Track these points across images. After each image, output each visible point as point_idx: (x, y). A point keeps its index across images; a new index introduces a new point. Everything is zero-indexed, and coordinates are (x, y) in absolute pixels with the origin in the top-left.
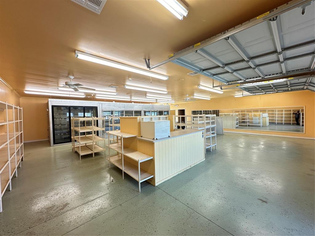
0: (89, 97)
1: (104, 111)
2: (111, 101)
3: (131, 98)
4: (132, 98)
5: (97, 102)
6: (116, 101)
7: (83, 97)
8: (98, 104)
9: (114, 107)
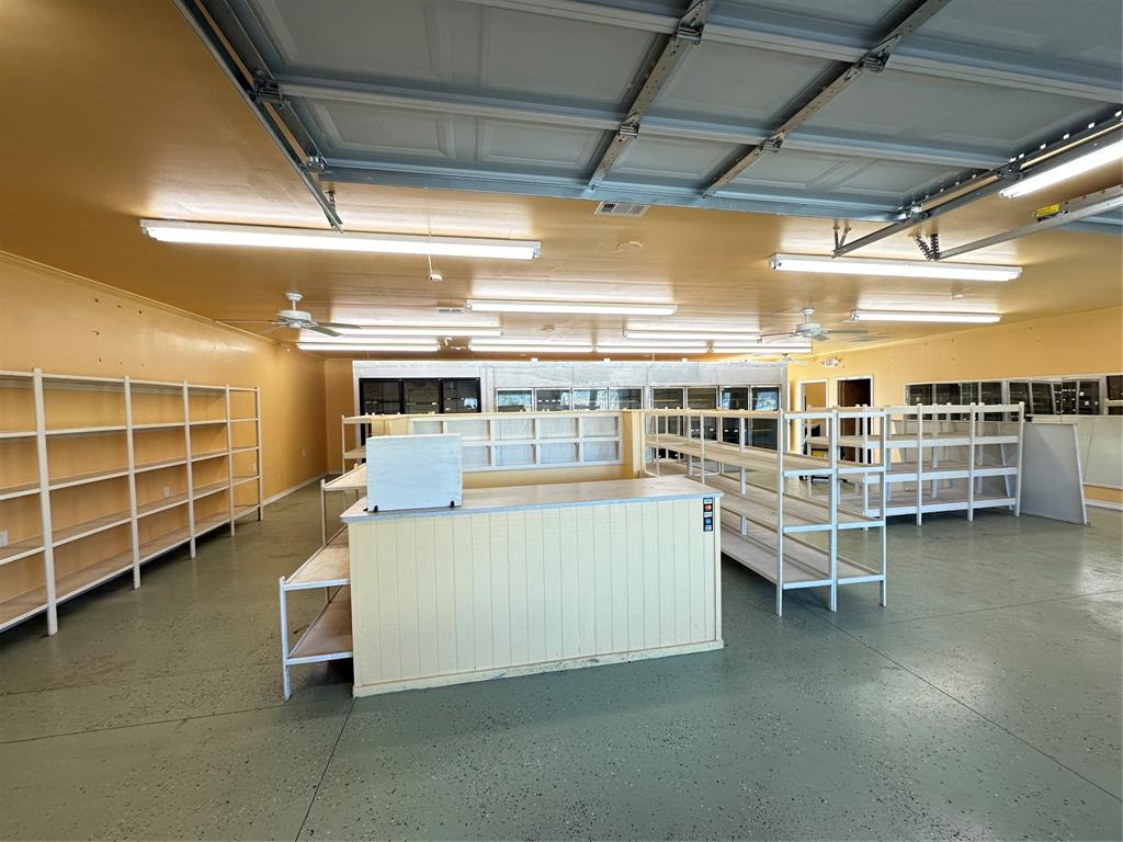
0: (458, 349)
1: (500, 393)
2: (527, 357)
3: (594, 340)
4: (599, 344)
5: (480, 363)
6: (543, 357)
7: (435, 349)
8: (483, 370)
9: (534, 378)
